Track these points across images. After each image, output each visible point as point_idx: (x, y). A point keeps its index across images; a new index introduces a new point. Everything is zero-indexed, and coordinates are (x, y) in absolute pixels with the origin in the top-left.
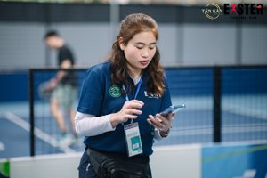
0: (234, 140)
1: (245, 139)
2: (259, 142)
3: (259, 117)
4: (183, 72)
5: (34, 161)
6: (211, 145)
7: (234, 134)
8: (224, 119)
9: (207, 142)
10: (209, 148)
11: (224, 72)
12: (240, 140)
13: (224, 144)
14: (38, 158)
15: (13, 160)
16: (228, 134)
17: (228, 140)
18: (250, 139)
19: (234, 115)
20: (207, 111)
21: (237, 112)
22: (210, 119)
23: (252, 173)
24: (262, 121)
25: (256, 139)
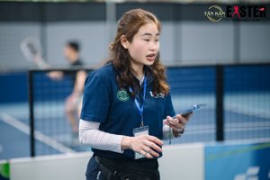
0: (237, 139)
1: (248, 138)
2: (262, 140)
3: (262, 116)
4: (184, 72)
5: (35, 162)
6: (214, 144)
7: (237, 133)
8: (227, 118)
9: (210, 140)
10: (212, 147)
11: (226, 70)
12: (242, 138)
13: (227, 143)
14: (38, 158)
15: (13, 161)
16: (231, 133)
17: (231, 139)
18: (254, 137)
19: (237, 114)
20: (210, 110)
21: (240, 111)
22: (213, 118)
23: (255, 170)
24: (265, 120)
25: (259, 137)
